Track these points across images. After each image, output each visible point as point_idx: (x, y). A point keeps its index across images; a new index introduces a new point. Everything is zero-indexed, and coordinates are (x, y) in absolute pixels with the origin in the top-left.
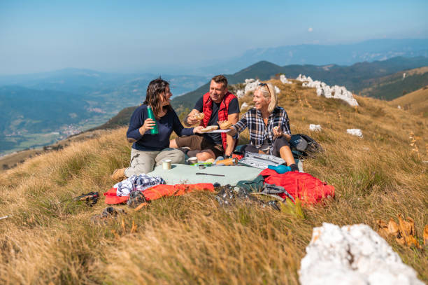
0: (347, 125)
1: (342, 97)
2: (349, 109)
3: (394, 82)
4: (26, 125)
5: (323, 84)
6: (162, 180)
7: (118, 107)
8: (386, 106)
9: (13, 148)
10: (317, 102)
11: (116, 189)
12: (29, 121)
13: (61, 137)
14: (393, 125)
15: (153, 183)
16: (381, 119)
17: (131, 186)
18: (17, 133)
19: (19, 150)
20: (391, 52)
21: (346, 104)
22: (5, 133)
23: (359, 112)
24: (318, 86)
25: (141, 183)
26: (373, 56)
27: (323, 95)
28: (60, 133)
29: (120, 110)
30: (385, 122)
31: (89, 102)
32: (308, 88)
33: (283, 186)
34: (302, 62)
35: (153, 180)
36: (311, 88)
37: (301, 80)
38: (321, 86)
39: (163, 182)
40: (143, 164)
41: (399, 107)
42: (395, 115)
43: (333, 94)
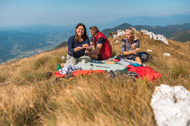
0: (163, 52)
1: (161, 40)
2: (165, 45)
3: (185, 35)
4: (20, 48)
5: (153, 34)
6: (81, 68)
7: (61, 41)
8: (181, 45)
9: (14, 58)
10: (150, 41)
11: (60, 71)
12: (21, 46)
13: (35, 54)
14: (185, 53)
15: (77, 69)
16: (179, 50)
17: (67, 70)
18: (16, 51)
19: (17, 58)
20: (184, 21)
21: (163, 43)
22: (11, 51)
23: (169, 47)
24: (151, 34)
25: (71, 69)
26: (176, 22)
27: (153, 38)
28: (35, 52)
29: (61, 43)
30: (181, 51)
31: (48, 39)
32: (146, 35)
33: (137, 72)
34: (143, 24)
35: (77, 68)
36: (147, 35)
37: (143, 32)
38: (152, 34)
39: (81, 69)
40: (72, 62)
41: (187, 45)
42: (185, 49)
43: (157, 38)
